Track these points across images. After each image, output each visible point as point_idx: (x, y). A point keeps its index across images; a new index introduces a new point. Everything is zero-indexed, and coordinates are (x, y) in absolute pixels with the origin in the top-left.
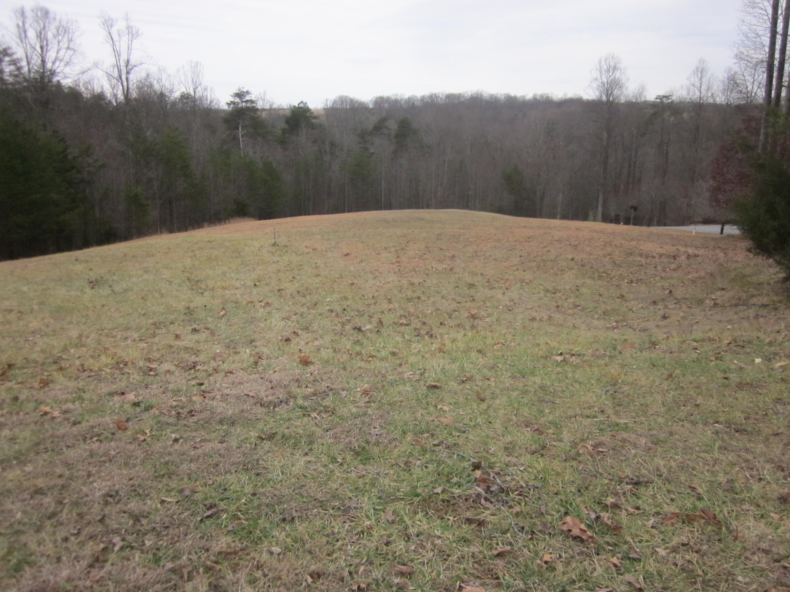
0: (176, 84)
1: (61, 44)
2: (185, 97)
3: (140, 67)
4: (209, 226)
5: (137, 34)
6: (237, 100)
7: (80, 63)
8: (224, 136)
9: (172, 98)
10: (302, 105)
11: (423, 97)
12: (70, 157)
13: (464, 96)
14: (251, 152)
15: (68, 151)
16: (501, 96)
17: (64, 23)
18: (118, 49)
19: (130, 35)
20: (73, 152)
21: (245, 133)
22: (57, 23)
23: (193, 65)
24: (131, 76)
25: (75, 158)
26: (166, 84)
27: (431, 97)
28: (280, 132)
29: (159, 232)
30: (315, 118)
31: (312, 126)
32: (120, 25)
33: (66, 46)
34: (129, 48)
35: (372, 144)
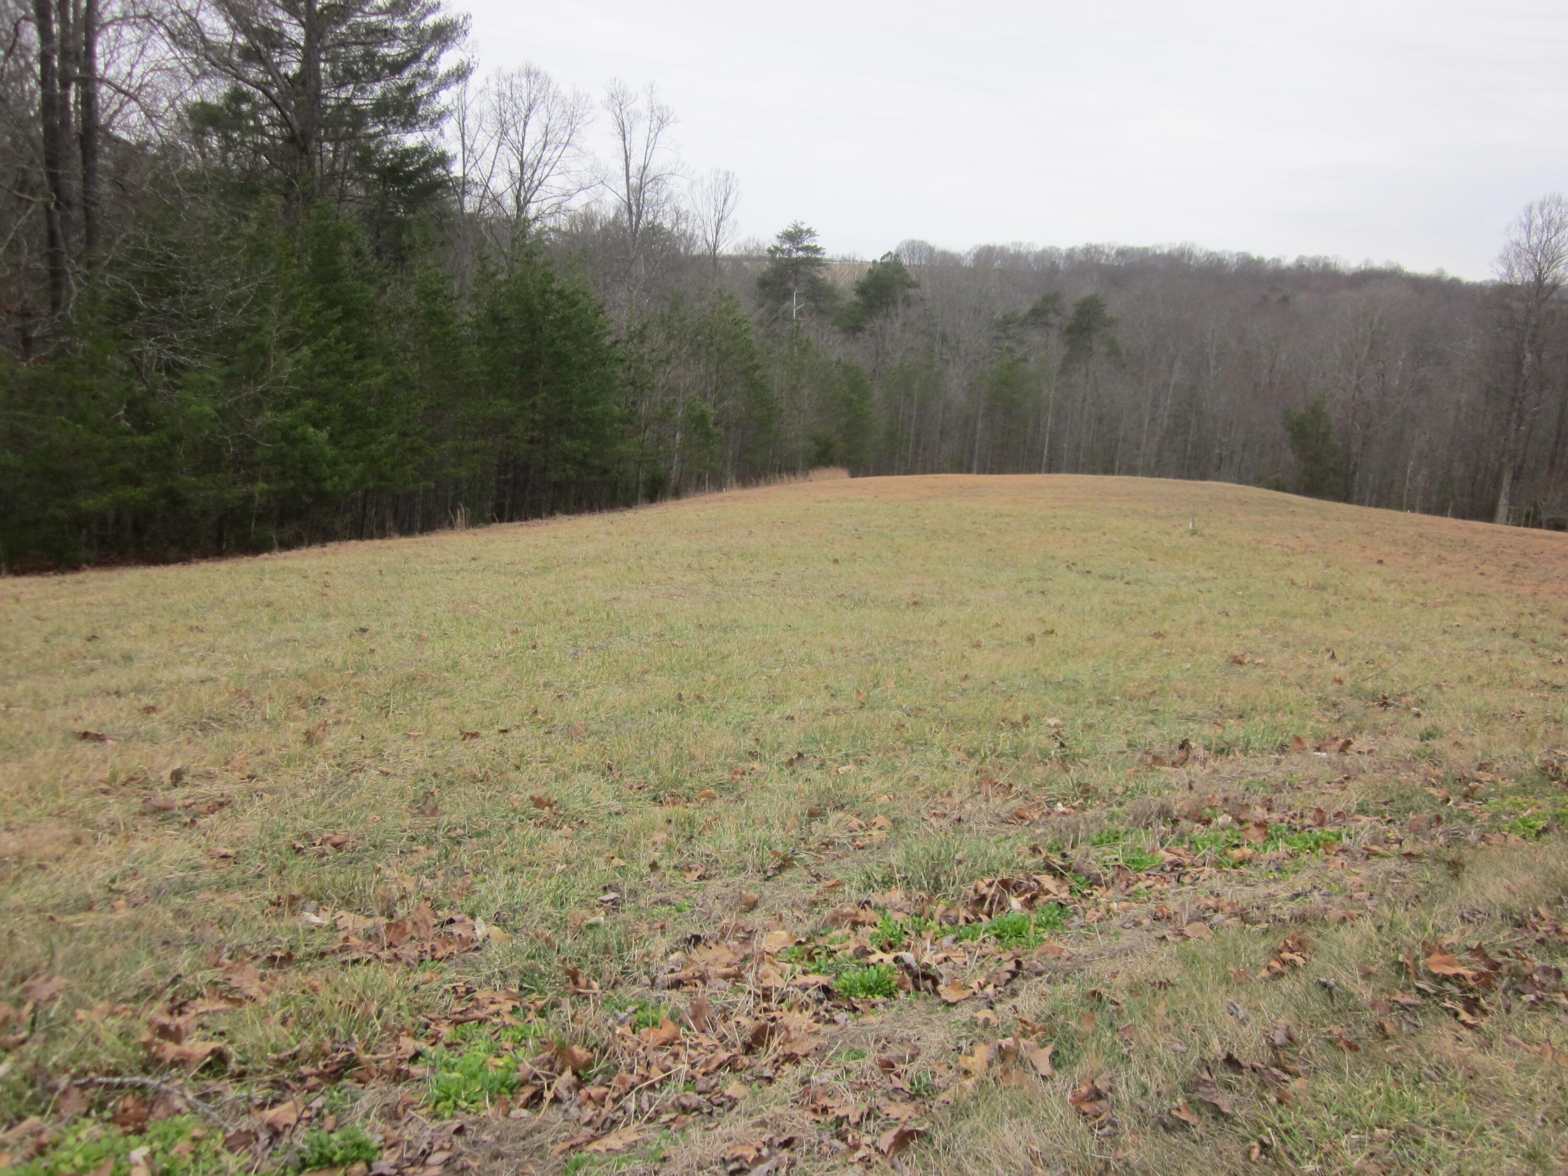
6: (788, 245)
16: (1231, 256)
18: (628, 146)
19: (656, 121)
23: (720, 176)
27: (1087, 251)
28: (849, 309)
34: (650, 145)
35: (1022, 342)
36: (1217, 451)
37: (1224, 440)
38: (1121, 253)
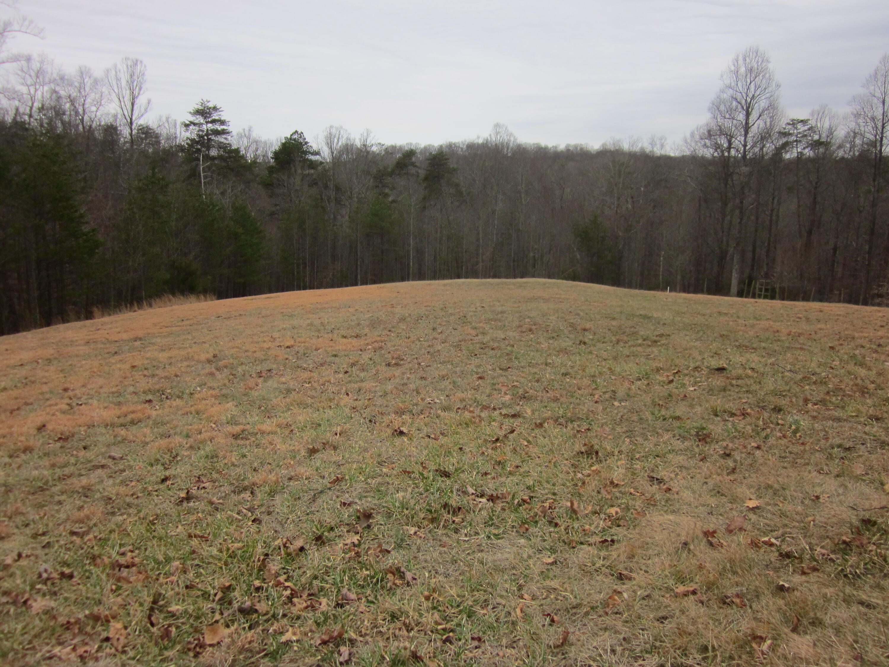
6: (199, 119)
14: (216, 194)
21: (208, 166)
23: (129, 64)
28: (265, 171)
30: (314, 153)
31: (311, 165)
35: (393, 188)
36: (531, 254)
37: (536, 247)
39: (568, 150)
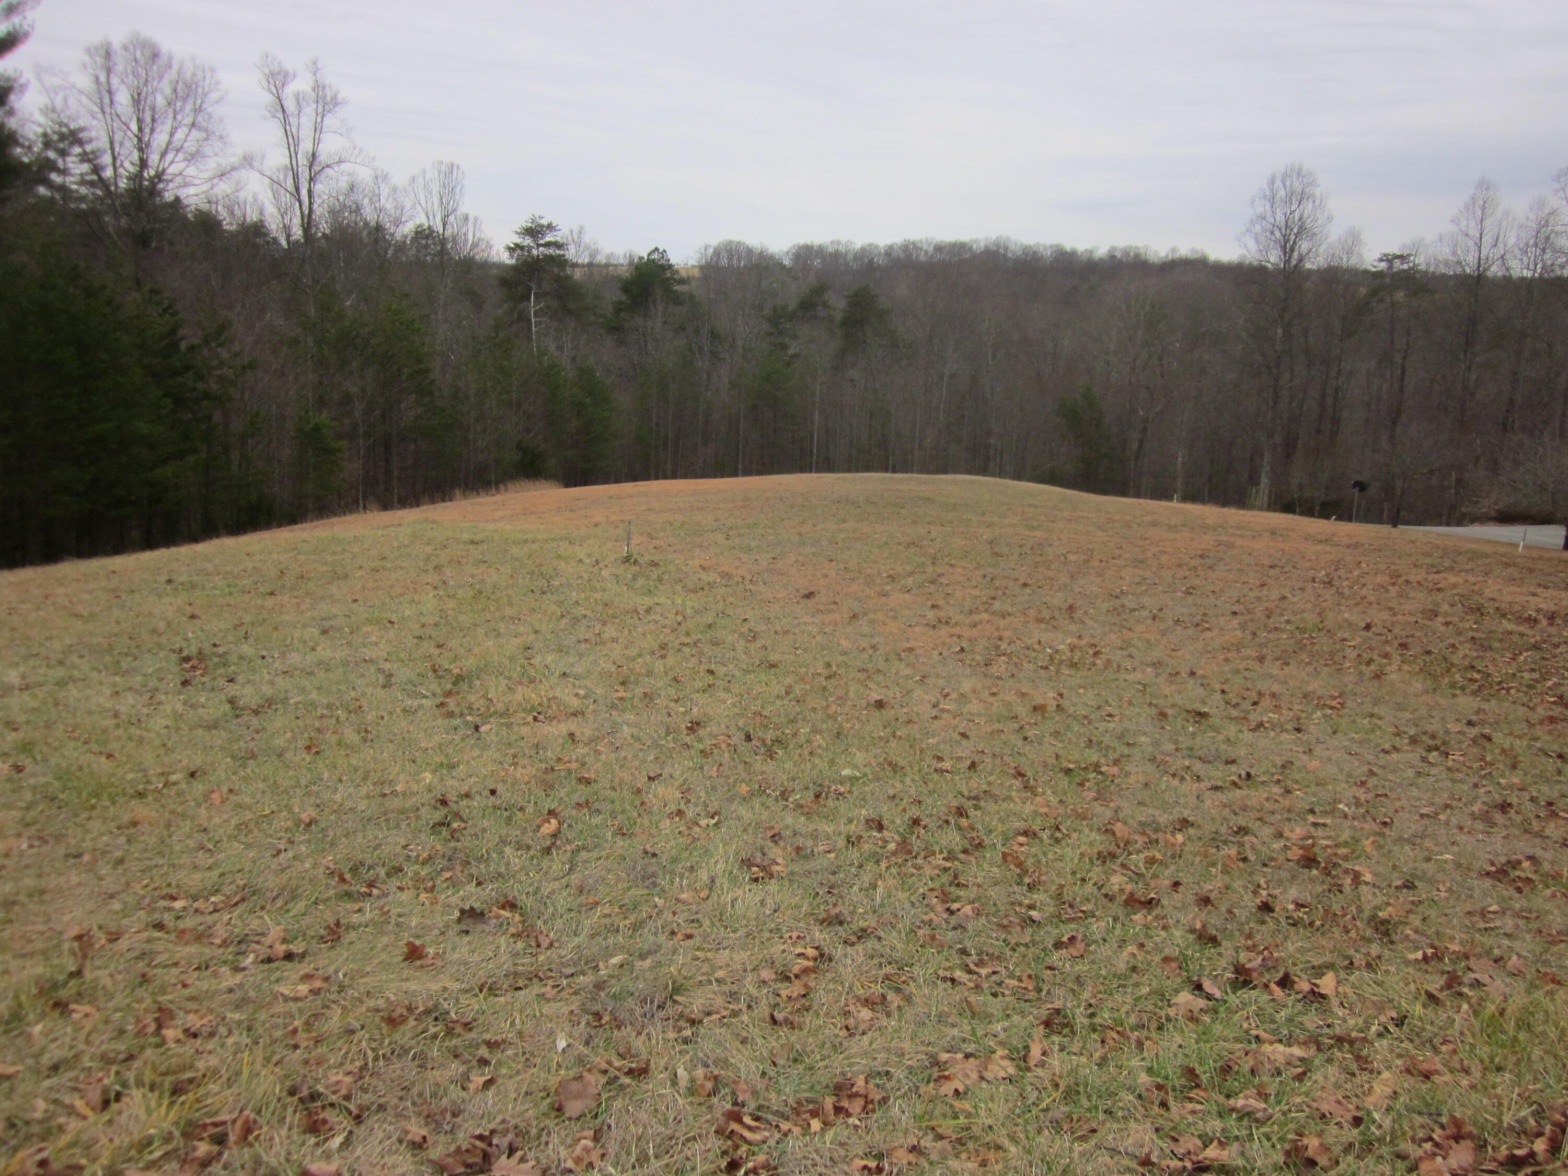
0: (408, 206)
1: (179, 117)
2: (423, 235)
3: (336, 168)
4: (465, 496)
5: (335, 102)
6: (528, 241)
7: (216, 155)
8: (500, 312)
9: (398, 237)
10: (655, 256)
11: (891, 247)
12: (183, 345)
13: (971, 248)
14: (552, 347)
15: (180, 333)
17: (188, 76)
18: (294, 131)
19: (321, 102)
20: (189, 336)
21: (541, 309)
22: (172, 74)
23: (443, 169)
24: (318, 188)
25: (192, 348)
26: (388, 206)
28: (611, 309)
29: (361, 508)
30: (682, 281)
31: (677, 299)
32: (301, 84)
33: (189, 120)
34: (318, 129)
35: (794, 337)
38: (939, 248)
39: (1113, 257)
